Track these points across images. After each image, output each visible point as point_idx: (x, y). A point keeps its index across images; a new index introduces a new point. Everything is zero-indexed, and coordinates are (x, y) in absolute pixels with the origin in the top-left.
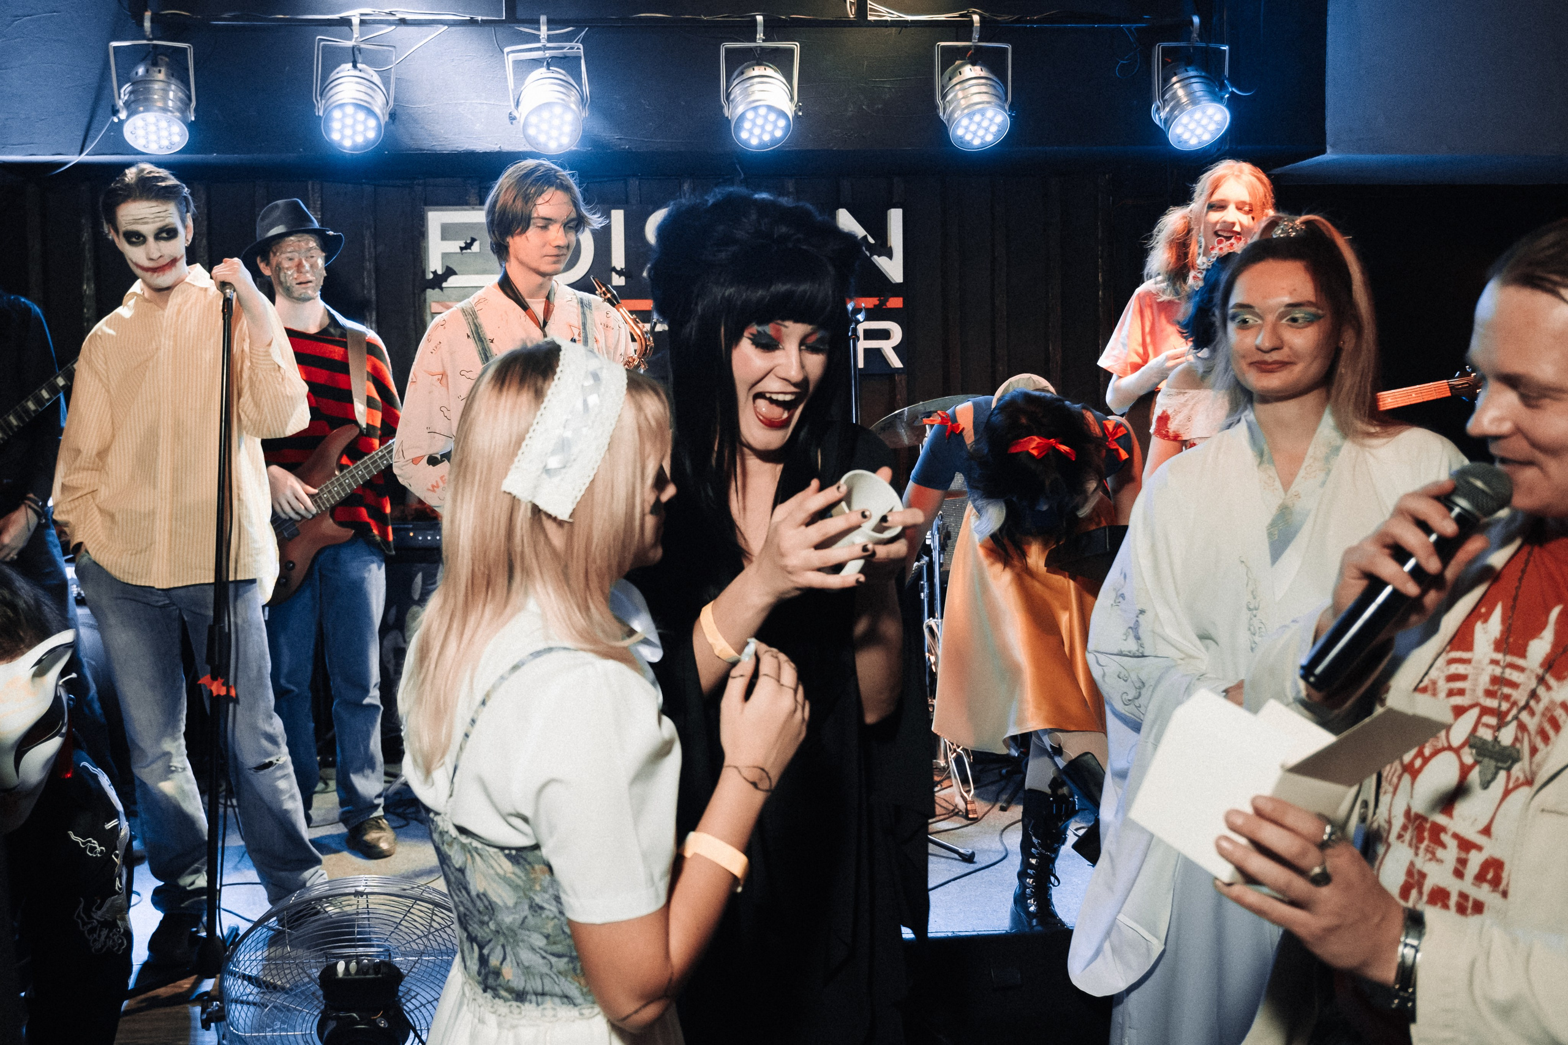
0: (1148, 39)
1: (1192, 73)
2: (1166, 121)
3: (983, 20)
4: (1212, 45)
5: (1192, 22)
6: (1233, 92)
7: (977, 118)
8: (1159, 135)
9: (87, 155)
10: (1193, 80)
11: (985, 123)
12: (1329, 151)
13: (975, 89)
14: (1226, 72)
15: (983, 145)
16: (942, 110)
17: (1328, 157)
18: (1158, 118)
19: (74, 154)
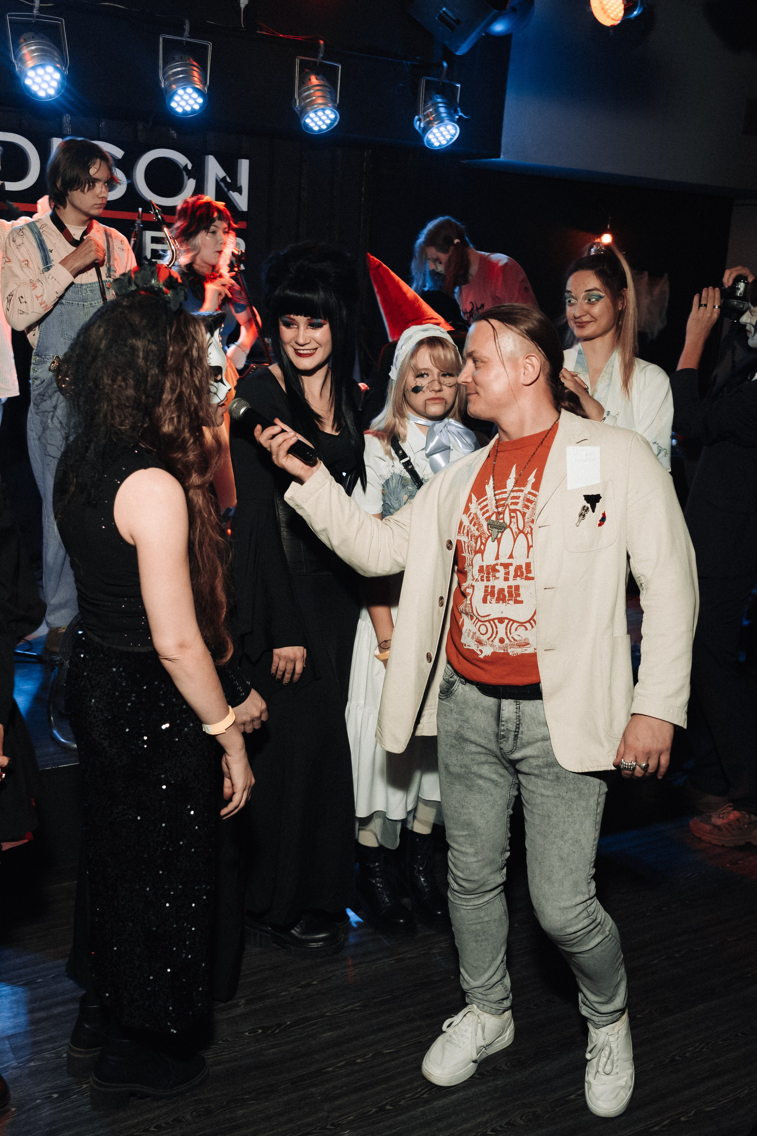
0: (417, 73)
1: (439, 100)
2: (424, 129)
3: (325, 44)
4: (453, 83)
5: (443, 66)
6: (460, 116)
7: (320, 113)
8: (418, 137)
10: (440, 105)
11: (324, 118)
12: (502, 156)
13: (319, 94)
14: (458, 100)
15: (320, 130)
16: (298, 104)
17: (502, 158)
18: (418, 125)
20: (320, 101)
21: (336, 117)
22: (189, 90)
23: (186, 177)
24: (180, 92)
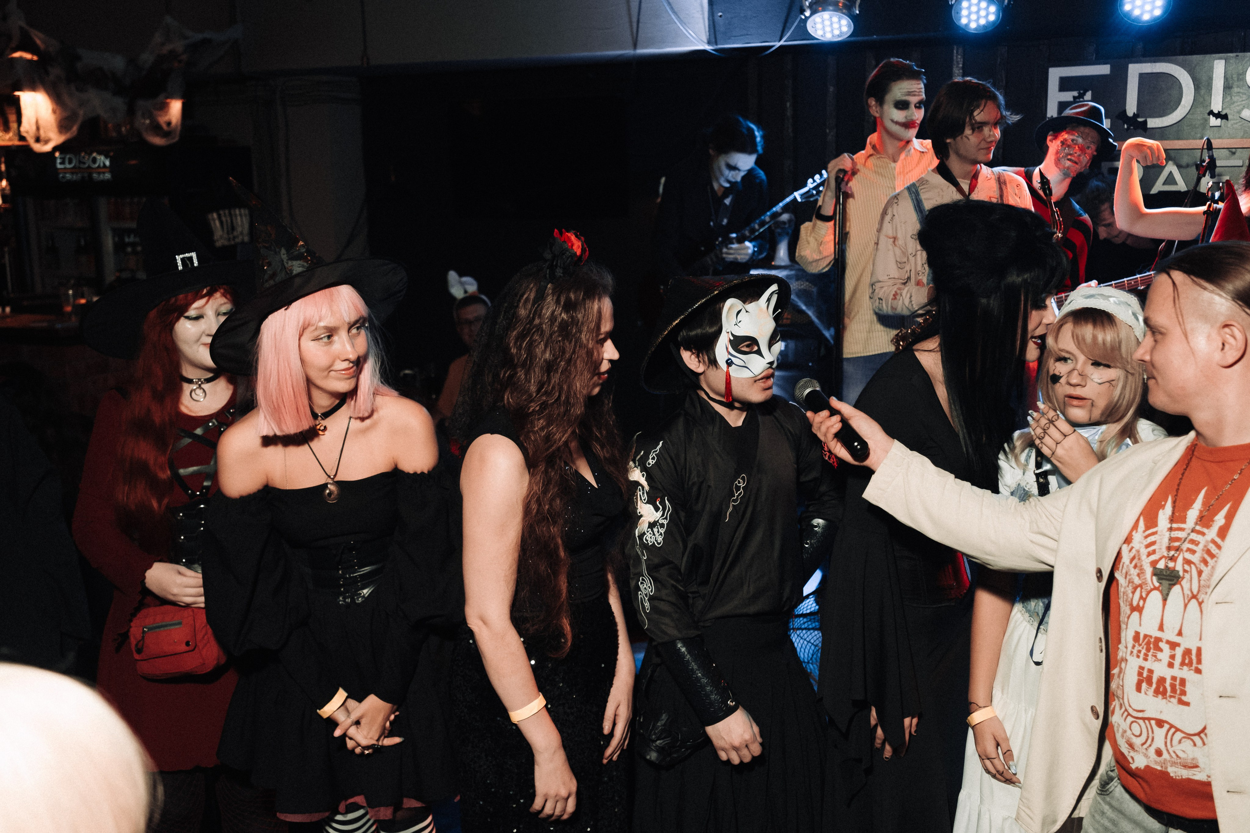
9: (785, 41)
19: (775, 41)
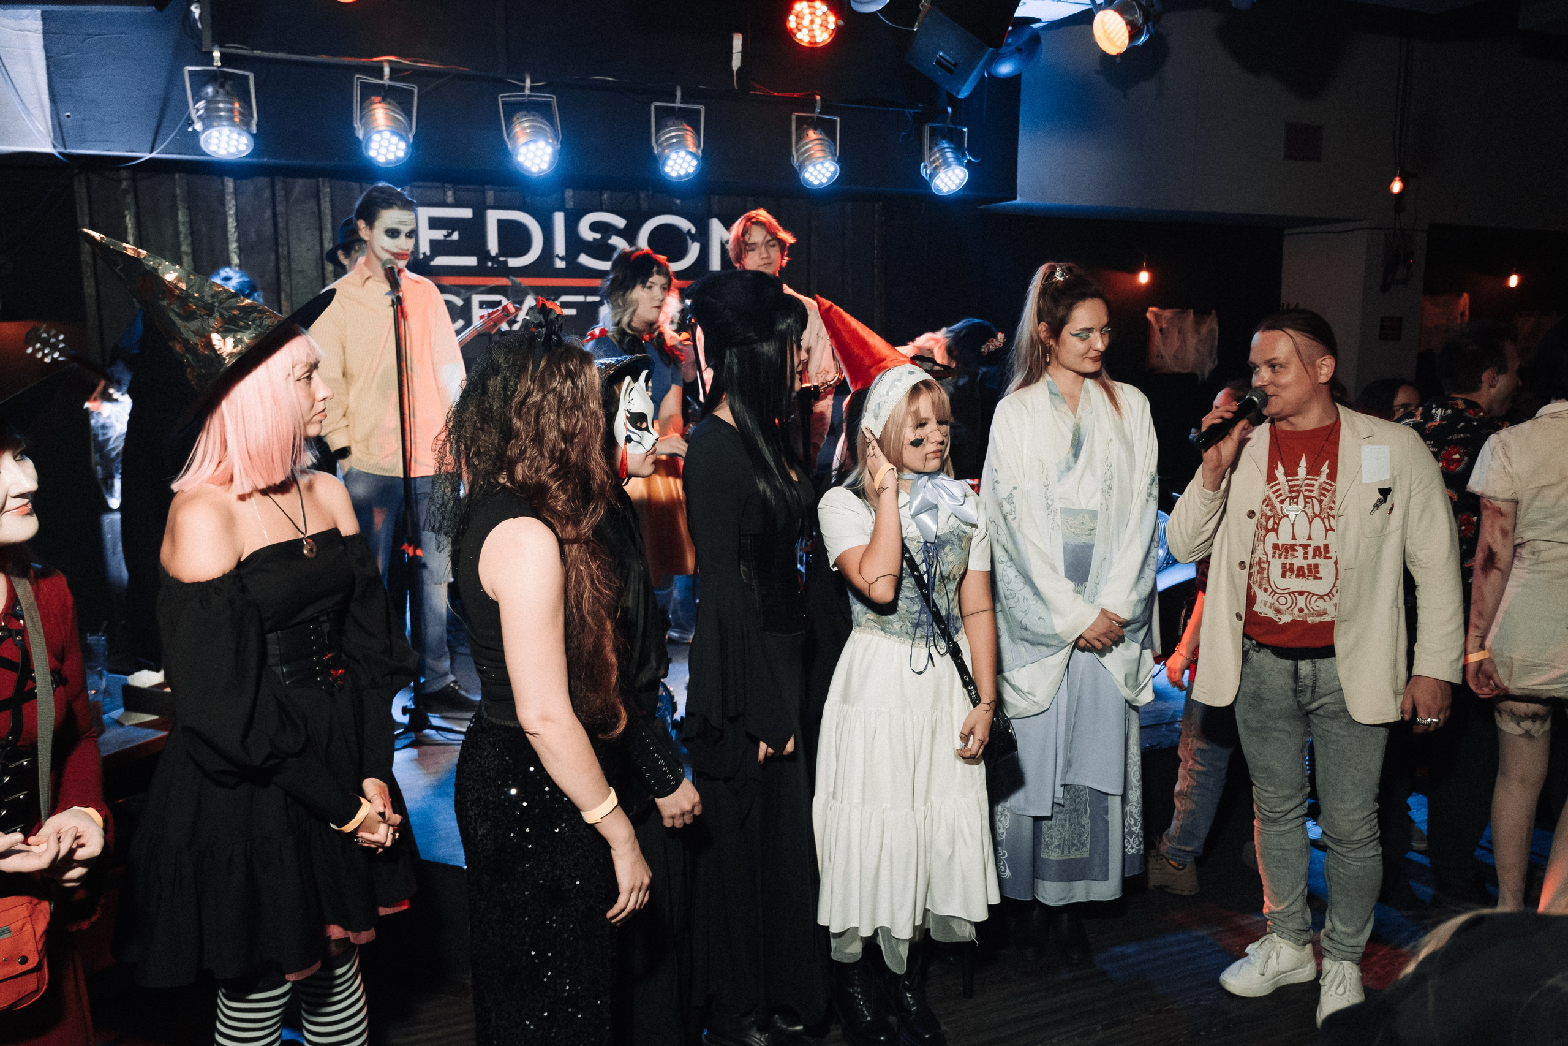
0: (920, 120)
1: (946, 145)
2: (931, 175)
3: (822, 98)
4: (959, 127)
5: (947, 111)
6: (969, 159)
7: (819, 167)
8: (926, 184)
9: (160, 153)
10: (947, 150)
11: (824, 171)
12: (1018, 198)
13: (818, 147)
14: (966, 145)
15: (821, 184)
16: (795, 159)
17: (1019, 201)
18: (924, 172)
19: (145, 152)
20: (819, 154)
21: (836, 170)
22: (683, 153)
23: (690, 241)
24: (673, 156)
